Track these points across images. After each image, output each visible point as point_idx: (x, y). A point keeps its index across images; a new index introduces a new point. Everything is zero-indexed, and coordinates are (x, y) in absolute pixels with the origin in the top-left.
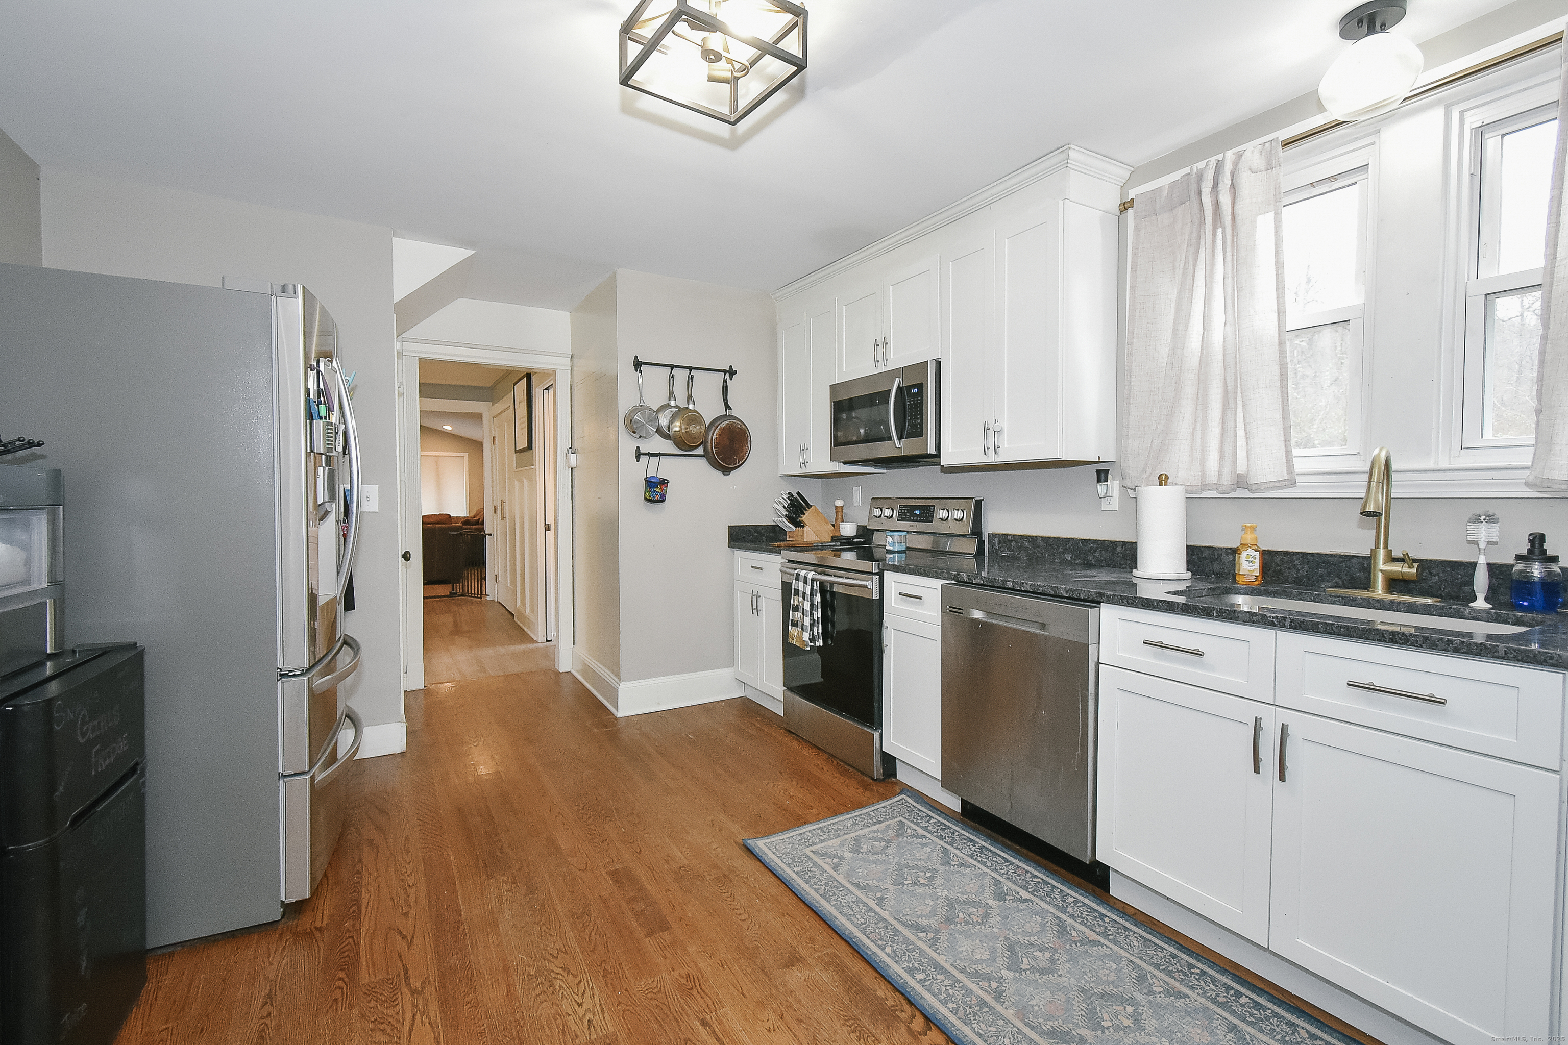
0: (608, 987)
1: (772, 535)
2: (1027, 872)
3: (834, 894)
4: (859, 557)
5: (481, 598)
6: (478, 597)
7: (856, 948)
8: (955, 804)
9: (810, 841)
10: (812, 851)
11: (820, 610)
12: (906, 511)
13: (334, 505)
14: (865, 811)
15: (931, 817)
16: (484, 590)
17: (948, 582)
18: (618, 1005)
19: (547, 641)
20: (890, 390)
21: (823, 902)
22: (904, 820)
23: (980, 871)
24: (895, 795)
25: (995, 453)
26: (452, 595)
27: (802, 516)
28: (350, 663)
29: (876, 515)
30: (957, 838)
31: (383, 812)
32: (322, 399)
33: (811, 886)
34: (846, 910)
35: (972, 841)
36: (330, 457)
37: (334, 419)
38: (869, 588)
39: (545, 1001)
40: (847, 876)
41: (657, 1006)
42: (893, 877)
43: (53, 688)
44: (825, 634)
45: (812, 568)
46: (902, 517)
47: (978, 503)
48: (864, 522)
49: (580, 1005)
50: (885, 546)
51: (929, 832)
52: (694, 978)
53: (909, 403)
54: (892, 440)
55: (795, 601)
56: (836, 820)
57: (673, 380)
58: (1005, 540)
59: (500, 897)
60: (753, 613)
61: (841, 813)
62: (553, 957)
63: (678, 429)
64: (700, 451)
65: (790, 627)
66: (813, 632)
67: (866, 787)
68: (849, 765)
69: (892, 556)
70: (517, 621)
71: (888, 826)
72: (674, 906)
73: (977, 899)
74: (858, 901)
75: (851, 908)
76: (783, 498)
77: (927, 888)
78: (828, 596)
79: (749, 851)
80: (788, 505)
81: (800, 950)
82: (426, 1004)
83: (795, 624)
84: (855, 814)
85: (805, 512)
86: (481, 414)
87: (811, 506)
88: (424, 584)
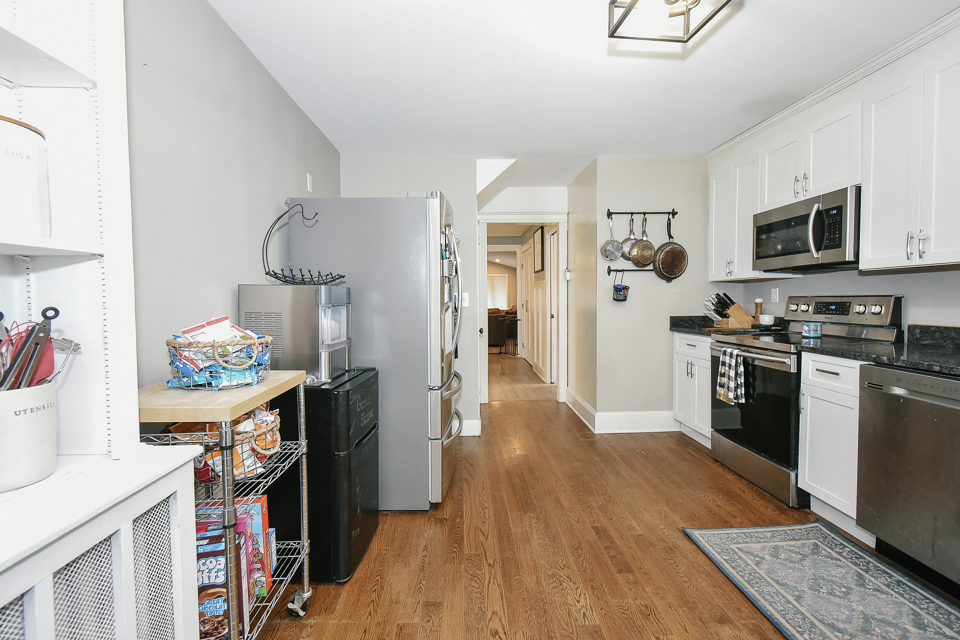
0: (595, 597)
1: (703, 323)
2: (951, 613)
3: (757, 583)
4: (775, 341)
5: (515, 356)
6: (513, 355)
7: (777, 627)
8: (870, 541)
9: (736, 540)
10: (737, 548)
11: (743, 377)
12: (822, 307)
13: (451, 303)
14: (782, 528)
15: (845, 546)
16: (516, 351)
17: (866, 363)
18: (601, 610)
19: (551, 383)
20: (810, 213)
21: (747, 585)
22: (819, 543)
23: (896, 600)
24: (809, 522)
25: (920, 258)
26: (500, 353)
27: (727, 310)
28: (457, 386)
29: (792, 309)
30: (872, 568)
31: (471, 465)
32: (447, 248)
33: (737, 572)
34: (767, 597)
35: (887, 573)
36: (450, 278)
37: (452, 258)
38: (788, 363)
39: (558, 593)
40: (768, 573)
41: (626, 619)
42: (809, 583)
43: (348, 386)
44: (747, 395)
45: (736, 347)
46: (817, 311)
47: (898, 301)
48: (781, 314)
49: (578, 602)
50: (801, 333)
51: (844, 557)
52: (650, 609)
53: (827, 222)
54: (810, 252)
55: (722, 369)
56: (757, 530)
57: (633, 222)
58: (927, 330)
59: (531, 525)
60: (688, 376)
61: (761, 526)
62: (561, 568)
63: (635, 253)
64: (651, 267)
65: (718, 388)
66: (737, 392)
67: (782, 511)
68: (767, 492)
69: (808, 340)
70: (534, 370)
71: (804, 545)
72: (635, 559)
73: (894, 621)
74: (778, 593)
75: (772, 596)
76: (712, 297)
77: (842, 600)
78: (750, 368)
79: (688, 537)
80: (716, 302)
81: (730, 614)
82: (495, 573)
83: (722, 386)
84: (774, 529)
85: (729, 307)
86: (516, 251)
87: (735, 303)
88: (488, 347)
